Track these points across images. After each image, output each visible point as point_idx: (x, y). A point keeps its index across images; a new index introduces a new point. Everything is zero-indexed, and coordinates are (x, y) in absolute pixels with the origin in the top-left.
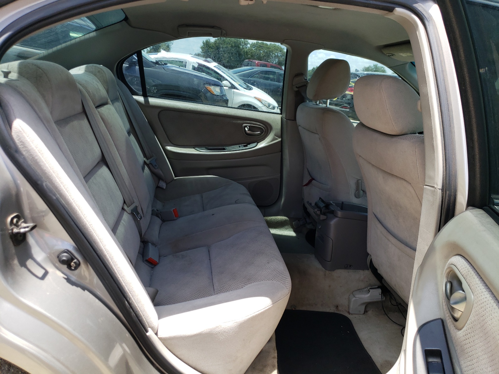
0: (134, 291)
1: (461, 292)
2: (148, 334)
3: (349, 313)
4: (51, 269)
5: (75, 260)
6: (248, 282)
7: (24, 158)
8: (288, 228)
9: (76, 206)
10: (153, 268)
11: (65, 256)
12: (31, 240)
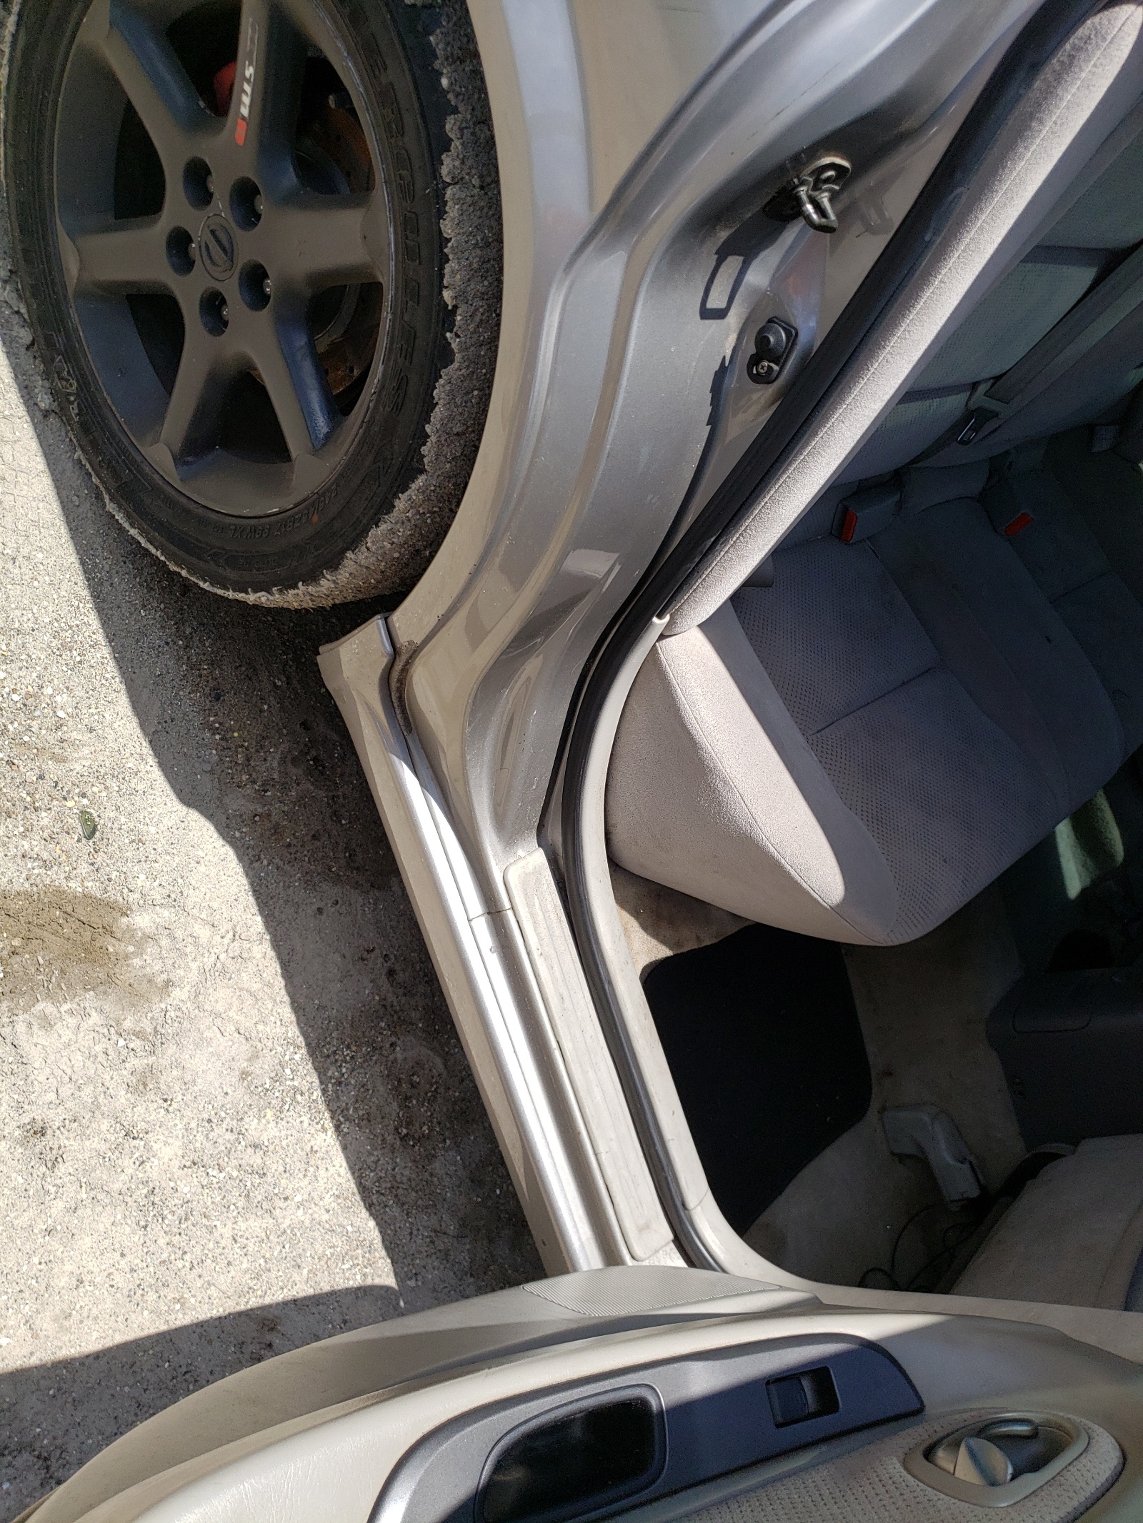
0: (747, 543)
1: (1010, 1470)
2: (655, 619)
3: (883, 1110)
4: (734, 320)
5: (776, 368)
6: (870, 819)
7: (1018, 98)
8: (1087, 869)
9: (925, 298)
10: (831, 533)
11: (777, 337)
12: (792, 233)
